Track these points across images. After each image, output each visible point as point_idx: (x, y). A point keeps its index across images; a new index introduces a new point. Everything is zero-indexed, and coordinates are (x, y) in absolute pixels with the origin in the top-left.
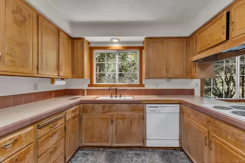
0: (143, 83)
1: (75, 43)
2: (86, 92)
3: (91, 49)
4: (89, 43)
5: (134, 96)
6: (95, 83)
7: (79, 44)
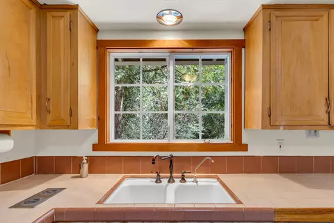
0: (244, 142)
1: (50, 21)
2: (85, 167)
3: (102, 47)
4: (95, 30)
5: (222, 177)
6: (112, 139)
7: (63, 23)
